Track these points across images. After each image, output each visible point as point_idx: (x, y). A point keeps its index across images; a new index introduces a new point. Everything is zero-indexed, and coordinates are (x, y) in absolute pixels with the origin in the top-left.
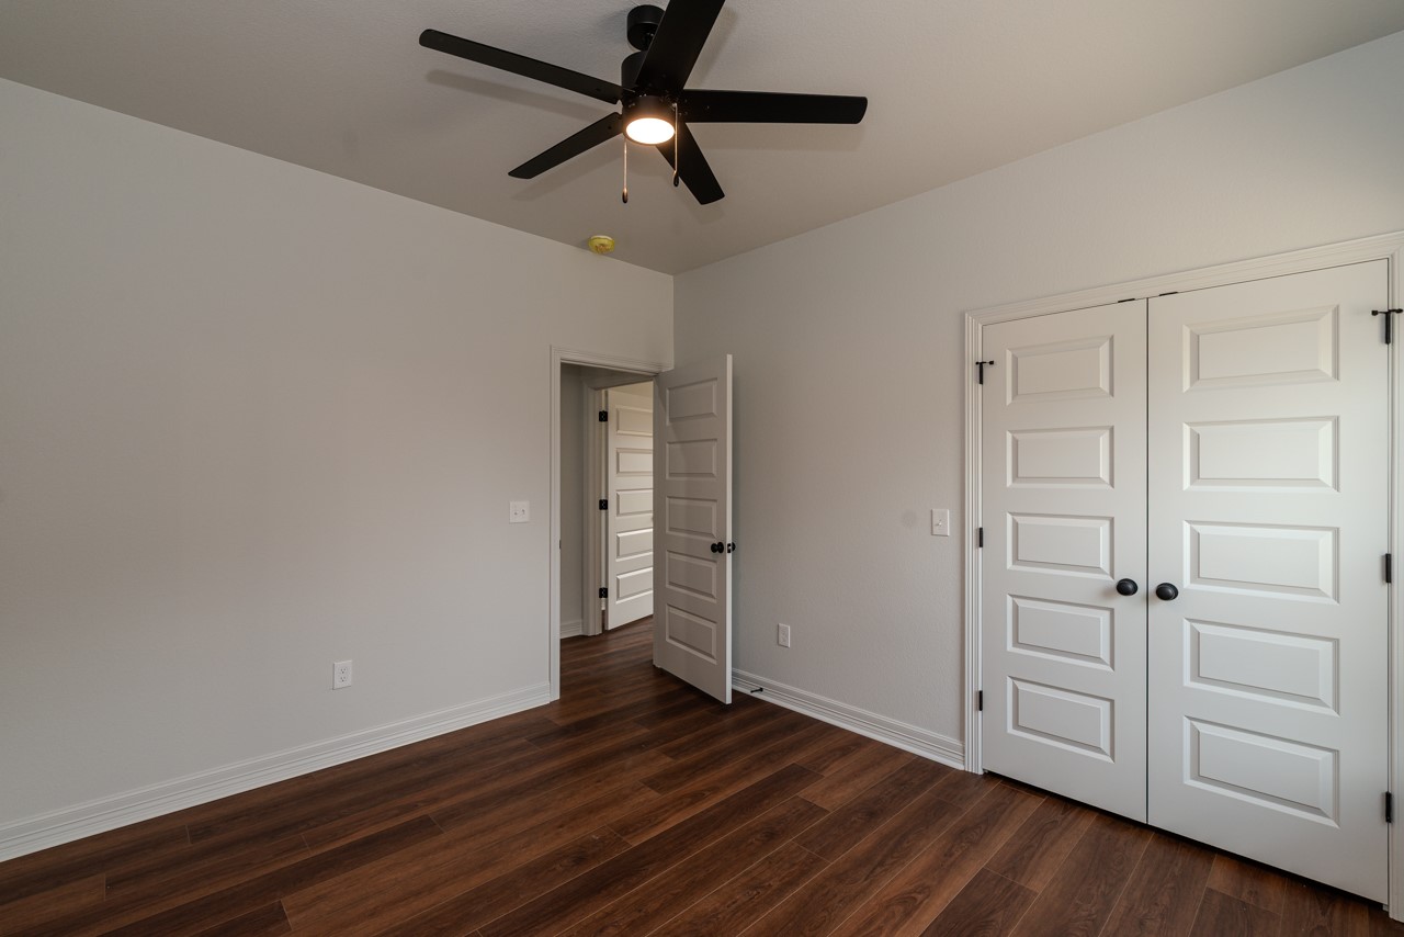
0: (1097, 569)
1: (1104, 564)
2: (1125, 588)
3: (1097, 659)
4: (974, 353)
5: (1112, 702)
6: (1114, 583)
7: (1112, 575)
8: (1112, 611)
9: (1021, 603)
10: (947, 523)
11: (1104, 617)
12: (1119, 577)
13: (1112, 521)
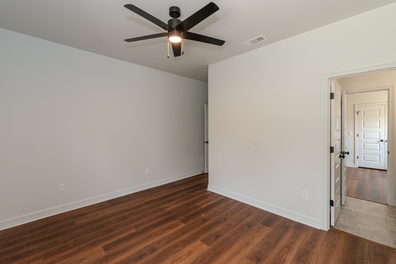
0: (377, 139)
1: (378, 138)
2: (382, 141)
3: (378, 150)
4: (356, 110)
5: (380, 155)
6: (380, 140)
7: (380, 139)
8: (380, 144)
9: (364, 144)
10: (352, 133)
11: (378, 145)
12: (381, 139)
13: (380, 132)
